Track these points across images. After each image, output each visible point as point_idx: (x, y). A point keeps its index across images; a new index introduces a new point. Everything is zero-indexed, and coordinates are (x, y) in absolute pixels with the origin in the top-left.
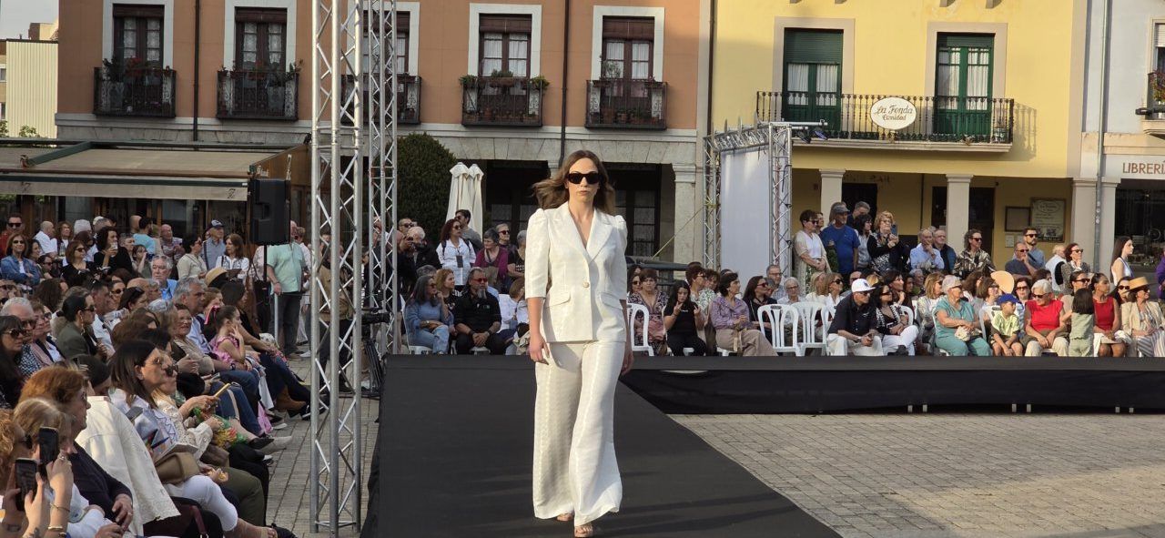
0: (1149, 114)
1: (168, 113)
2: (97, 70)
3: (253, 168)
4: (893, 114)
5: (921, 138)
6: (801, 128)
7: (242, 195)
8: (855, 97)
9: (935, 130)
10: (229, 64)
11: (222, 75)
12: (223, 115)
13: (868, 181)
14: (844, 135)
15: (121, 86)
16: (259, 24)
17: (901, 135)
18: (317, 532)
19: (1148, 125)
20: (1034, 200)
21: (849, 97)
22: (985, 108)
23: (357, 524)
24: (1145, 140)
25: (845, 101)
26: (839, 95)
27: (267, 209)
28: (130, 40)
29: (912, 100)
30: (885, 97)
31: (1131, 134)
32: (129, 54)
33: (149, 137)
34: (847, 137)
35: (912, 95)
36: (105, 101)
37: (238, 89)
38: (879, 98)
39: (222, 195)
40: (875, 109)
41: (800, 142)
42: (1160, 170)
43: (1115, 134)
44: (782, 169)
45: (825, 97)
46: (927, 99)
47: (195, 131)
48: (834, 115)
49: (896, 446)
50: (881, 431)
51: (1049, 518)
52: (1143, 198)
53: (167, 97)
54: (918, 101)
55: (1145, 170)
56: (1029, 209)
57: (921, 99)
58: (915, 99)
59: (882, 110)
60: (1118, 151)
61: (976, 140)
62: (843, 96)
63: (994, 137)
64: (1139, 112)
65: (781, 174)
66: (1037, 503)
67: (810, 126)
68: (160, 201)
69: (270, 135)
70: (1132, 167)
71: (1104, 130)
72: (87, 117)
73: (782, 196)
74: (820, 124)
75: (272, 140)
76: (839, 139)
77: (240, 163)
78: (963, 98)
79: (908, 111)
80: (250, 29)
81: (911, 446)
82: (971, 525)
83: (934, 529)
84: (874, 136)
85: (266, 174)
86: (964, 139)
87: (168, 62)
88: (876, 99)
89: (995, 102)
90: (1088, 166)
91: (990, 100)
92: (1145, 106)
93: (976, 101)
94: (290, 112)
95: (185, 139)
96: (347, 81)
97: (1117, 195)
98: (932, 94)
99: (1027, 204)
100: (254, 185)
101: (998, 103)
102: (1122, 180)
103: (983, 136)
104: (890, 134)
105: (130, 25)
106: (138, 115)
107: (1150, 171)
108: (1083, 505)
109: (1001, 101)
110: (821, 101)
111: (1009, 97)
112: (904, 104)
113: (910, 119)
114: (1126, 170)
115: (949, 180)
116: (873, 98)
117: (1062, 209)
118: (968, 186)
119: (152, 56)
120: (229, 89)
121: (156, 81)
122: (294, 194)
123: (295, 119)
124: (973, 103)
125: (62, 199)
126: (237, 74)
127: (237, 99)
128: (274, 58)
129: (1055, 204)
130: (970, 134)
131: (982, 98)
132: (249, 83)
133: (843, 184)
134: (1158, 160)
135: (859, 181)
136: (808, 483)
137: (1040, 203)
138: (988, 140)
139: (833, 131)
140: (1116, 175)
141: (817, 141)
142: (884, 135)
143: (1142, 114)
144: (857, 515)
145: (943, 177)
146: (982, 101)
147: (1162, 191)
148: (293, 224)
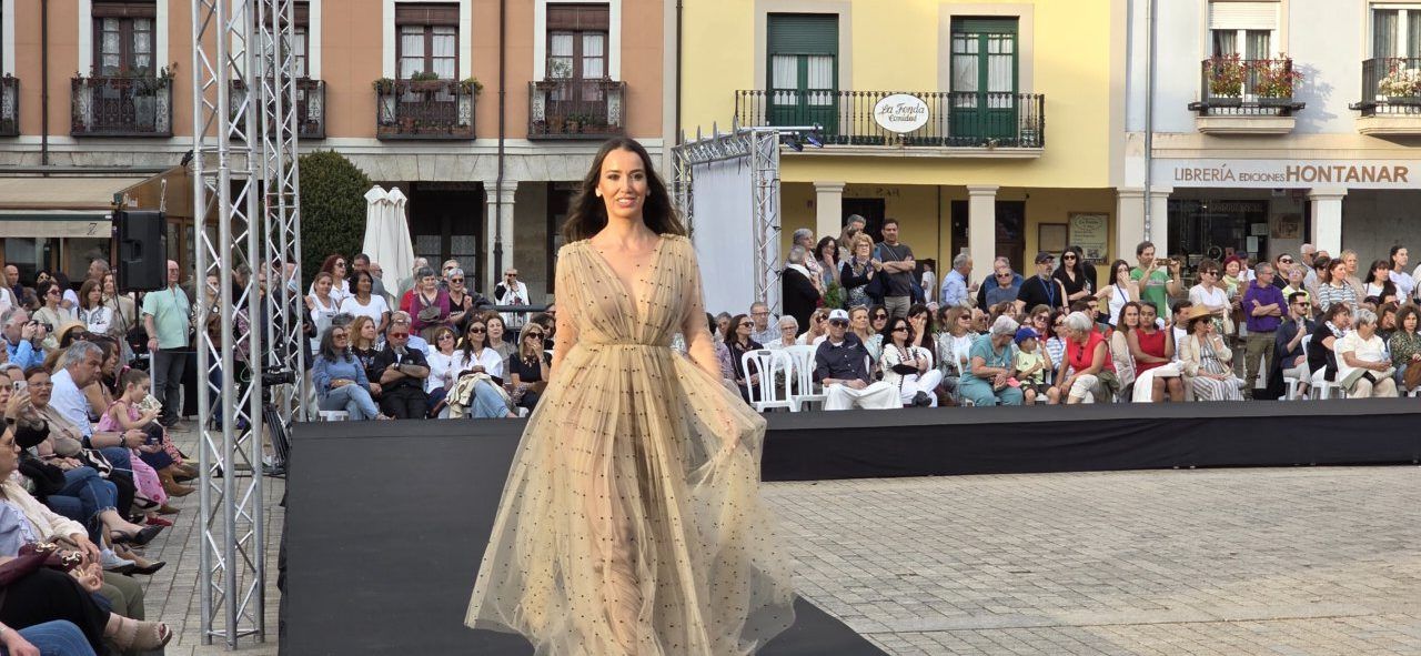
0: (1202, 109)
1: (10, 131)
3: (118, 196)
4: (901, 114)
5: (935, 142)
6: (790, 133)
7: (105, 230)
8: (855, 94)
9: (952, 133)
10: (85, 71)
11: (77, 83)
12: (78, 133)
13: (874, 196)
14: (843, 141)
16: (121, 19)
17: (910, 140)
18: (210, 643)
19: (1205, 123)
20: (1071, 215)
21: (847, 94)
22: (1010, 106)
23: (261, 633)
24: (1198, 141)
25: (843, 98)
26: (836, 94)
27: (137, 248)
29: (923, 97)
30: (891, 94)
31: (1183, 134)
34: (846, 143)
35: (923, 91)
37: (98, 101)
38: (884, 95)
39: (80, 230)
40: (878, 109)
41: (789, 150)
42: (1219, 176)
43: (1165, 134)
44: (768, 184)
45: (818, 95)
46: (941, 96)
47: (45, 152)
48: (830, 116)
49: (916, 518)
50: (899, 500)
51: (1099, 597)
52: (1200, 211)
53: (8, 112)
54: (930, 98)
55: (1201, 176)
56: (1067, 226)
57: (934, 96)
58: (927, 96)
59: (887, 109)
60: (1170, 154)
61: (1000, 145)
62: (839, 94)
63: (1022, 140)
64: (1192, 107)
65: (768, 190)
66: (1085, 580)
67: (800, 131)
68: (2, 241)
69: (138, 155)
70: (1187, 173)
71: (1151, 130)
73: (769, 216)
74: (814, 128)
75: (141, 162)
76: (836, 146)
77: (101, 192)
78: (983, 94)
79: (920, 111)
80: (110, 26)
81: (932, 517)
82: (1006, 609)
84: (879, 141)
85: (134, 204)
86: (987, 143)
87: (9, 68)
88: (880, 97)
89: (1022, 98)
90: (1133, 177)
91: (1016, 96)
92: (1199, 100)
93: (1000, 98)
94: (162, 127)
95: (30, 162)
96: (238, 87)
97: (1169, 207)
98: (947, 90)
99: (1065, 221)
100: (120, 218)
101: (1025, 100)
102: (1175, 189)
103: (1010, 138)
104: (898, 138)
107: (1207, 177)
108: (1138, 581)
109: (1029, 97)
110: (814, 100)
111: (1039, 93)
112: (914, 102)
113: (922, 120)
114: (1179, 176)
115: (971, 193)
116: (876, 95)
117: (1105, 223)
118: (993, 199)
120: (86, 100)
122: (171, 228)
123: (169, 136)
124: (996, 99)
126: (96, 82)
127: (96, 113)
128: (142, 61)
129: (1096, 219)
130: (993, 137)
131: (1007, 94)
132: (110, 92)
133: (843, 200)
134: (1217, 164)
135: (862, 195)
136: (810, 566)
137: (1079, 219)
138: (1014, 144)
139: (829, 136)
140: (1166, 183)
141: (810, 149)
142: (891, 139)
143: (1197, 109)
144: (869, 602)
145: (964, 189)
146: (1007, 97)
147: (1222, 201)
148: (172, 264)
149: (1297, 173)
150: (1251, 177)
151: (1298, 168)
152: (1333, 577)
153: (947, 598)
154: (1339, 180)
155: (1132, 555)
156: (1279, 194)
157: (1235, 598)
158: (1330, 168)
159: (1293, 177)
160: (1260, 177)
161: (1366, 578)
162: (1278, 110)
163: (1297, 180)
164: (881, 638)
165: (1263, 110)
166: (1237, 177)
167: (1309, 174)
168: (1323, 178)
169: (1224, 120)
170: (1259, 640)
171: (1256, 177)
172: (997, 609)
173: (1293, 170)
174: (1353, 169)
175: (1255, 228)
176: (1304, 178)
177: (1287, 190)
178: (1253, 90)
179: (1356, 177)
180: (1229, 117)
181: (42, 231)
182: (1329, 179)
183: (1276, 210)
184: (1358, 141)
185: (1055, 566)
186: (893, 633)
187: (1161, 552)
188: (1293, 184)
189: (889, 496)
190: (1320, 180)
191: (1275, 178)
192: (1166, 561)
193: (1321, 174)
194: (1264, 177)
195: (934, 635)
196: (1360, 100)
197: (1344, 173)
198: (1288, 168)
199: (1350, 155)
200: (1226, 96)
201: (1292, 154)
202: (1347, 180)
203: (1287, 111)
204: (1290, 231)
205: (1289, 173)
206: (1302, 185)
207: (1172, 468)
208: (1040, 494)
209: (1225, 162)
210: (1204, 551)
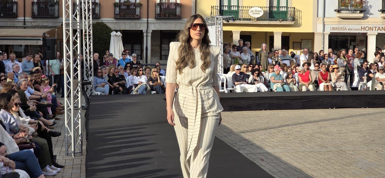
0: (339, 11)
1: (15, 16)
3: (44, 34)
4: (256, 12)
5: (265, 20)
6: (226, 18)
7: (41, 43)
8: (243, 7)
9: (270, 18)
11: (33, 3)
12: (34, 16)
13: (248, 34)
14: (240, 20)
17: (258, 19)
18: (68, 155)
19: (338, 15)
20: (302, 40)
21: (241, 7)
22: (286, 10)
23: (81, 152)
24: (338, 20)
26: (238, 7)
27: (49, 48)
29: (262, 8)
30: (253, 7)
31: (333, 18)
33: (9, 24)
34: (241, 20)
35: (262, 6)
37: (39, 7)
38: (251, 7)
39: (34, 43)
40: (250, 11)
41: (225, 22)
42: (343, 29)
43: (328, 18)
44: (220, 31)
45: (233, 7)
46: (267, 7)
47: (25, 22)
48: (237, 12)
49: (259, 122)
50: (254, 117)
51: (308, 144)
52: (337, 39)
53: (14, 11)
54: (264, 8)
55: (338, 29)
56: (301, 43)
57: (265, 7)
58: (263, 7)
59: (252, 11)
60: (329, 23)
61: (283, 21)
62: (239, 7)
63: (289, 19)
65: (220, 33)
66: (304, 139)
67: (229, 17)
68: (13, 45)
69: (49, 23)
70: (334, 28)
71: (324, 17)
73: (220, 40)
74: (232, 16)
76: (238, 21)
77: (40, 32)
78: (278, 7)
79: (261, 11)
81: (263, 122)
82: (283, 147)
83: (271, 149)
84: (250, 20)
85: (49, 36)
86: (279, 20)
88: (250, 8)
89: (289, 8)
90: (319, 29)
91: (287, 7)
92: (337, 9)
93: (283, 8)
94: (56, 15)
95: (21, 24)
96: (75, 5)
97: (329, 37)
98: (268, 6)
99: (300, 41)
100: (44, 39)
101: (290, 8)
102: (330, 33)
103: (285, 19)
104: (255, 19)
106: (4, 17)
107: (339, 29)
108: (319, 140)
109: (291, 8)
110: (232, 9)
111: (294, 7)
112: (259, 9)
113: (262, 14)
114: (332, 29)
115: (274, 34)
116: (249, 7)
117: (311, 43)
118: (281, 35)
120: (35, 8)
121: (11, 5)
122: (58, 42)
123: (58, 17)
124: (282, 8)
126: (38, 3)
127: (38, 12)
129: (309, 41)
130: (281, 18)
131: (285, 7)
132: (43, 6)
133: (240, 35)
134: (342, 26)
135: (245, 34)
136: (230, 135)
137: (304, 41)
138: (287, 20)
139: (236, 18)
140: (328, 31)
141: (231, 22)
142: (253, 19)
143: (336, 11)
144: (246, 145)
145: (273, 33)
146: (285, 8)
147: (343, 36)
149: (364, 29)
150: (351, 29)
151: (364, 27)
152: (372, 139)
153: (267, 144)
154: (375, 30)
155: (318, 133)
156: (359, 34)
157: (346, 145)
158: (373, 27)
159: (363, 30)
160: (354, 29)
161: (381, 139)
162: (359, 12)
163: (364, 30)
164: (249, 155)
165: (355, 12)
166: (347, 29)
167: (367, 29)
168: (371, 30)
169: (344, 14)
170: (352, 156)
171: (353, 30)
172: (281, 147)
173: (363, 28)
174: (379, 27)
175: (352, 43)
176: (366, 30)
177: (361, 33)
178: (352, 6)
179: (380, 30)
180: (346, 13)
181: (24, 43)
182: (372, 30)
183: (358, 39)
184: (381, 20)
185: (297, 135)
186: (252, 153)
187: (326, 132)
188: (363, 31)
189: (252, 116)
190: (370, 30)
191: (358, 30)
192: (327, 134)
193: (370, 29)
194: (355, 30)
195: (264, 154)
196: (381, 9)
197: (377, 29)
198: (362, 27)
199: (378, 24)
200: (344, 8)
201: (362, 23)
202: (377, 30)
203: (361, 12)
204: (362, 44)
205: (362, 28)
206: (365, 32)
207: (329, 108)
208: (293, 115)
209: (344, 25)
210: (338, 132)
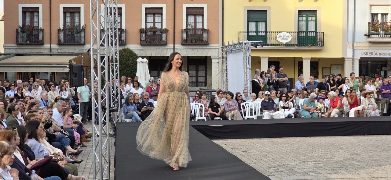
0: (368, 36)
1: (41, 43)
2: (17, 29)
3: (70, 61)
4: (284, 38)
5: (293, 45)
6: (254, 43)
7: (67, 70)
8: (271, 32)
9: (298, 43)
10: (61, 27)
11: (59, 30)
12: (60, 44)
13: (276, 60)
14: (268, 45)
15: (25, 35)
16: (71, 13)
17: (287, 45)
19: (369, 39)
20: (331, 65)
21: (269, 32)
22: (314, 35)
23: (109, 179)
24: (367, 45)
27: (76, 75)
28: (28, 19)
29: (290, 33)
30: (281, 32)
31: (363, 43)
32: (28, 24)
33: (35, 51)
34: (269, 46)
35: (290, 31)
36: (20, 40)
37: (65, 34)
38: (279, 32)
39: (60, 70)
40: (278, 36)
41: (253, 48)
42: (373, 54)
43: (358, 42)
44: (248, 57)
45: (261, 32)
46: (295, 32)
47: (51, 49)
48: (265, 38)
49: (288, 148)
51: (340, 171)
52: (368, 64)
53: (41, 38)
55: (368, 54)
56: (330, 68)
57: (293, 32)
58: (291, 32)
59: (280, 36)
60: (359, 48)
61: (311, 46)
62: (267, 32)
63: (318, 45)
64: (366, 35)
65: (248, 59)
66: (336, 166)
67: (256, 43)
68: (39, 73)
69: (76, 50)
70: (364, 53)
71: (354, 42)
72: (14, 45)
73: (248, 66)
74: (260, 42)
75: (76, 51)
76: (266, 46)
77: (66, 59)
78: (307, 32)
79: (289, 37)
80: (68, 15)
81: (293, 148)
82: (314, 174)
83: (302, 176)
84: (278, 45)
85: (75, 63)
86: (308, 45)
87: (41, 26)
88: (278, 33)
90: (349, 55)
91: (316, 32)
92: (368, 33)
93: (311, 33)
94: (82, 42)
95: (47, 52)
96: (103, 31)
97: (359, 63)
98: (297, 31)
100: (71, 67)
101: (319, 33)
102: (361, 58)
103: (314, 44)
104: (283, 44)
105: (28, 14)
106: (31, 44)
107: (370, 54)
108: (351, 167)
110: (260, 34)
111: (323, 31)
112: (288, 34)
113: (290, 39)
114: (362, 54)
115: (303, 59)
116: (277, 32)
117: (341, 67)
118: (310, 60)
119: (35, 24)
120: (62, 35)
121: (37, 33)
122: (85, 69)
123: (84, 44)
125: (6, 73)
126: (64, 30)
127: (64, 38)
128: (77, 24)
129: (339, 66)
130: (310, 44)
131: (314, 32)
132: (68, 33)
133: (268, 61)
134: (373, 51)
135: (273, 60)
136: (259, 162)
137: (334, 66)
138: (316, 46)
139: (264, 44)
140: (358, 56)
141: (259, 47)
142: (281, 44)
143: (366, 36)
144: (276, 172)
145: (301, 58)
146: (313, 33)
147: (374, 61)
148: (85, 79)
150: (382, 54)
153: (297, 171)
155: (349, 159)
156: (390, 59)
157: (378, 171)
162: (390, 36)
165: (386, 36)
166: (378, 55)
169: (375, 39)
171: (384, 54)
175: (383, 68)
178: (383, 30)
180: (376, 38)
181: (50, 70)
183: (389, 64)
185: (327, 162)
187: (357, 158)
189: (281, 142)
191: (389, 54)
192: (359, 161)
194: (386, 54)
200: (375, 32)
207: (360, 135)
208: (323, 142)
209: (375, 50)
210: (369, 158)
